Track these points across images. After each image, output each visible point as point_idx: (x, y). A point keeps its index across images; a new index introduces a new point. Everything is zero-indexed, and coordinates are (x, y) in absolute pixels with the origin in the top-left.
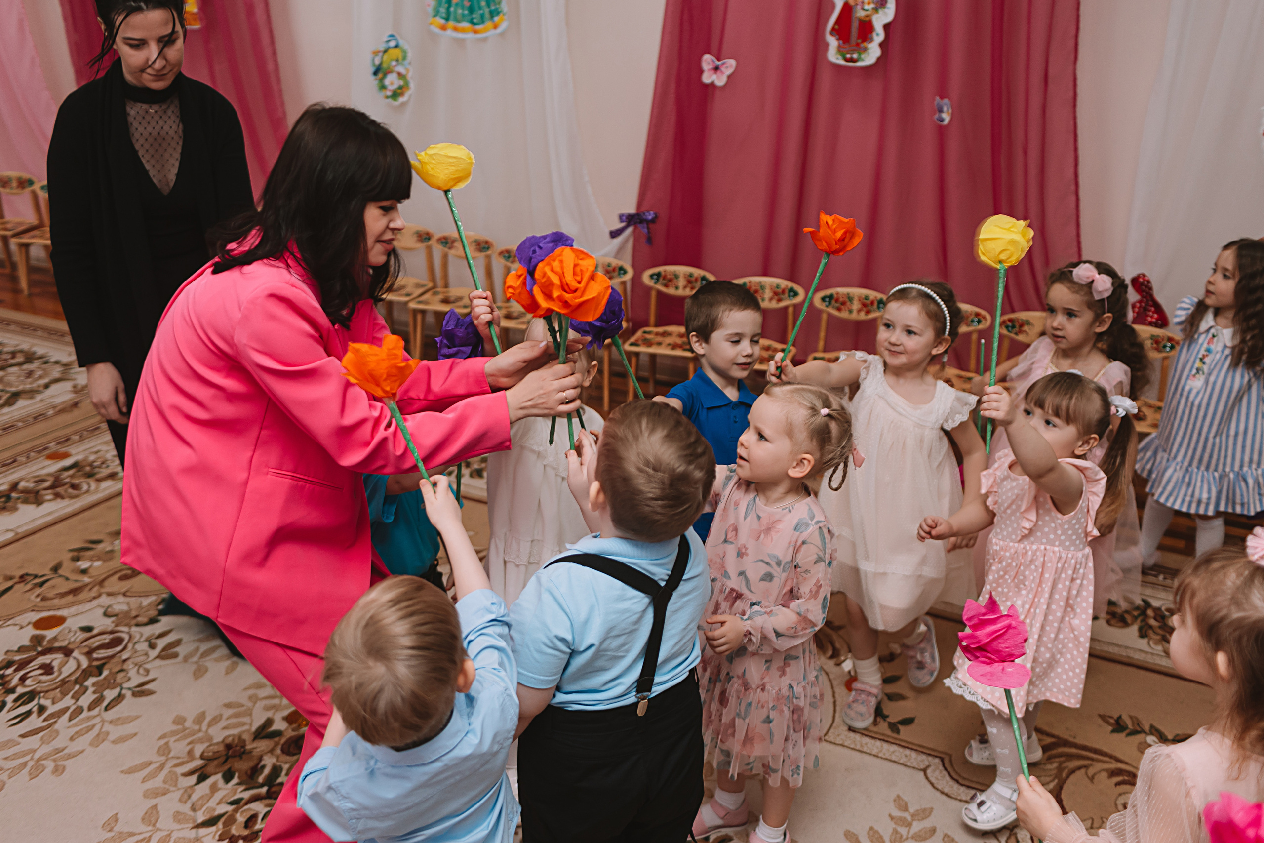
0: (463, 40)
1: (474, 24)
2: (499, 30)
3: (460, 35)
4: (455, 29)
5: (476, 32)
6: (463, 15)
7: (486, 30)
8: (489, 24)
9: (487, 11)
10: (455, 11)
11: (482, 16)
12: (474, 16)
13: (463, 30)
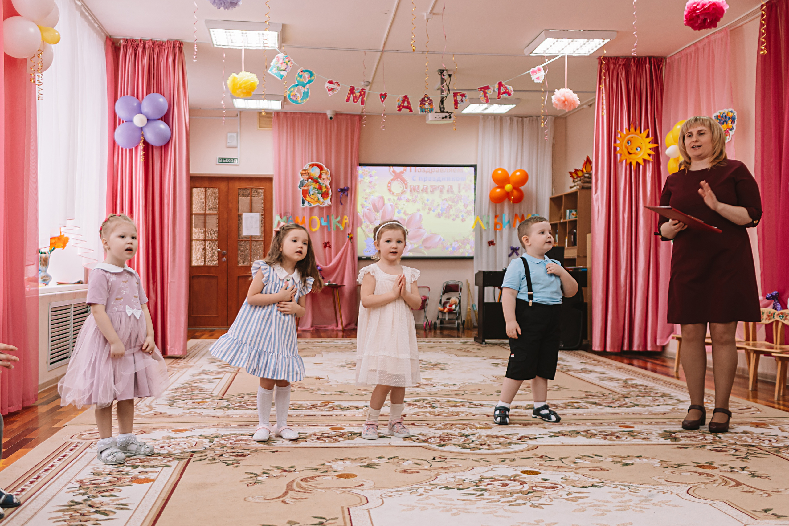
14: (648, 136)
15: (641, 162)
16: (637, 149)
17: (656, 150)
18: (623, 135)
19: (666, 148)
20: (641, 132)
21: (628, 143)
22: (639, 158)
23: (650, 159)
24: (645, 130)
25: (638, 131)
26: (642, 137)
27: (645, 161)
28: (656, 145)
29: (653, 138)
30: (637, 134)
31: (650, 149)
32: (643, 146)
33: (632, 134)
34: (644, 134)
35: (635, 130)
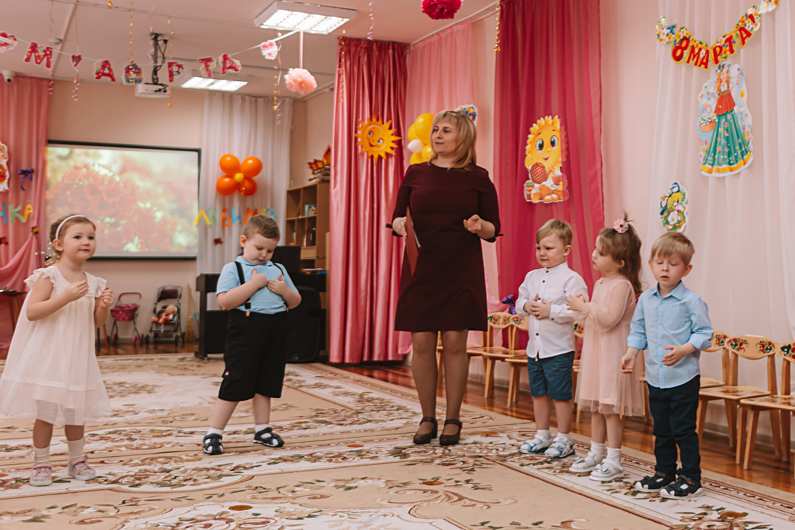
0: (724, 178)
1: (730, 164)
2: (747, 165)
3: (721, 175)
4: (718, 171)
5: (731, 170)
6: (724, 159)
7: (738, 168)
8: (741, 162)
9: (740, 152)
10: (719, 157)
11: (736, 157)
12: (730, 159)
13: (724, 171)
14: (390, 128)
15: (383, 155)
16: (379, 141)
17: (399, 143)
18: (364, 126)
19: (409, 142)
20: (383, 123)
21: (370, 134)
22: (381, 151)
23: (393, 153)
24: (387, 121)
25: (380, 122)
26: (384, 128)
27: (387, 154)
28: (398, 138)
29: (396, 130)
30: (379, 125)
31: (393, 142)
32: (385, 138)
33: (374, 124)
34: (387, 125)
35: (378, 120)
